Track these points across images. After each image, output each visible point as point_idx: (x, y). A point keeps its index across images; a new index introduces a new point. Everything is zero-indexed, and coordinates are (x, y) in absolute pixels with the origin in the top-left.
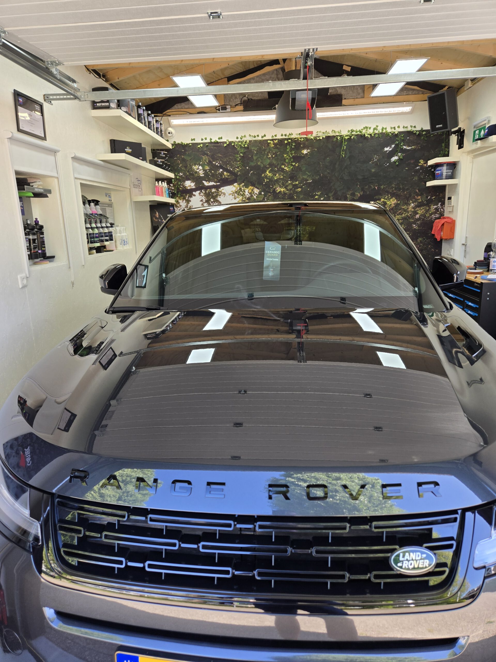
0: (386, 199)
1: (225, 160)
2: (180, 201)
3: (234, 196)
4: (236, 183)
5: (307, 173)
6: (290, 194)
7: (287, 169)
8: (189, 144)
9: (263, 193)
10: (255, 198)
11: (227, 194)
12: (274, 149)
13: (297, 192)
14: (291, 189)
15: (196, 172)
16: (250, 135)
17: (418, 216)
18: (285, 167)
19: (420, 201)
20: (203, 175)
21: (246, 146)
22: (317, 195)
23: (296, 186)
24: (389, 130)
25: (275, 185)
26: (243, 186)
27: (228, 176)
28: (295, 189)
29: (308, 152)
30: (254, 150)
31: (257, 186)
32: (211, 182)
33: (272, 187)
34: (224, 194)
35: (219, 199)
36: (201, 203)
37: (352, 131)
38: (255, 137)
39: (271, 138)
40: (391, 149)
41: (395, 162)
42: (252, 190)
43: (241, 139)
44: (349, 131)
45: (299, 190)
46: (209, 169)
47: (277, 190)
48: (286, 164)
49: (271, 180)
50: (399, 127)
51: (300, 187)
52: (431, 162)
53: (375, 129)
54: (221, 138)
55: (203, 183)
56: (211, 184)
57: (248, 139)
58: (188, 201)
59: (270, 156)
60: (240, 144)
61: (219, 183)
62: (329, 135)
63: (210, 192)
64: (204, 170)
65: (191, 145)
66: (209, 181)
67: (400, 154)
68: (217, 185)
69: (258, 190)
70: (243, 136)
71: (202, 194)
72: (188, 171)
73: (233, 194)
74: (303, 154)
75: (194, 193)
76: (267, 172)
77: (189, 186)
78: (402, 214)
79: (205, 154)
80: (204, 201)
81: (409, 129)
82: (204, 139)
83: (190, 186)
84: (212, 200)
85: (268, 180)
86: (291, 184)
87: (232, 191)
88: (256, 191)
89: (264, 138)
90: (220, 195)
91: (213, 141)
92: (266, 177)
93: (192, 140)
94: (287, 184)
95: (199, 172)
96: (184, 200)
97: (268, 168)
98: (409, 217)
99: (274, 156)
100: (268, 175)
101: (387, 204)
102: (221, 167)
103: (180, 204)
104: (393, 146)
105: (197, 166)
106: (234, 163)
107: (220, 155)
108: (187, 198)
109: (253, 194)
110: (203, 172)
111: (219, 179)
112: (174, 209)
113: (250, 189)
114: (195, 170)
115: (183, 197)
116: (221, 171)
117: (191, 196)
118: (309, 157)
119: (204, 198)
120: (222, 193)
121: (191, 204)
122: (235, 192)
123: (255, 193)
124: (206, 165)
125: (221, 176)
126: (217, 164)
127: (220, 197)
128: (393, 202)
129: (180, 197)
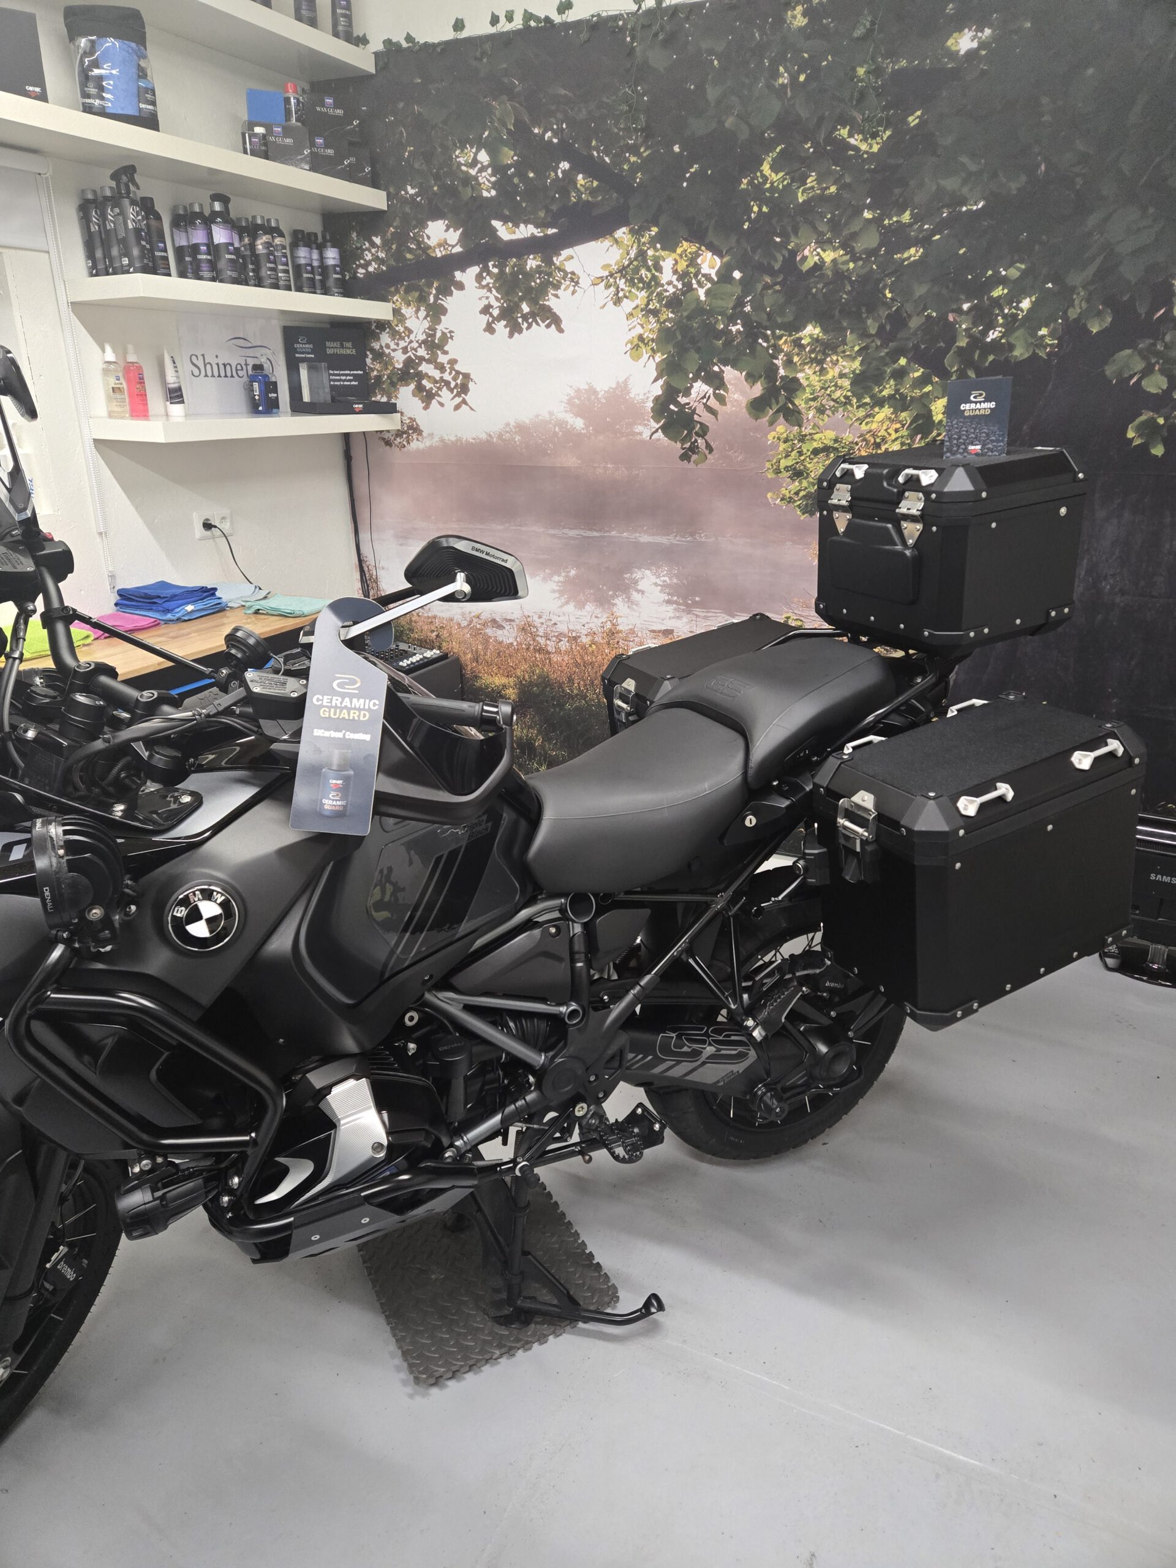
1: (583, 114)
2: (408, 311)
3: (612, 289)
4: (624, 229)
5: (964, 159)
6: (866, 279)
7: (864, 147)
8: (444, 43)
9: (737, 275)
10: (703, 298)
11: (585, 282)
12: (808, 38)
13: (900, 270)
14: (873, 252)
15: (467, 180)
18: (851, 135)
20: (493, 193)
22: (1003, 281)
23: (898, 238)
25: (796, 233)
26: (653, 242)
27: (593, 192)
28: (890, 252)
29: (983, 45)
31: (716, 243)
32: (522, 226)
33: (783, 245)
34: (575, 280)
35: (552, 302)
36: (485, 318)
42: (693, 261)
45: (914, 253)
46: (516, 165)
47: (805, 258)
48: (861, 120)
49: (780, 205)
51: (916, 243)
55: (494, 230)
56: (526, 231)
58: (437, 312)
59: (784, 80)
61: (555, 231)
63: (519, 272)
64: (498, 168)
65: (450, 48)
66: (515, 218)
68: (546, 236)
69: (718, 262)
71: (488, 280)
72: (437, 177)
73: (608, 280)
74: (953, 55)
75: (458, 275)
76: (766, 168)
77: (440, 245)
79: (501, 89)
80: (496, 312)
82: (503, 19)
83: (443, 244)
84: (525, 308)
85: (765, 209)
86: (877, 221)
87: (606, 266)
88: (710, 264)
90: (557, 287)
91: (535, 21)
92: (758, 192)
93: (455, 25)
94: (855, 226)
95: (476, 178)
96: (422, 308)
97: (769, 146)
99: (802, 78)
100: (765, 178)
102: (564, 150)
103: (408, 324)
105: (470, 152)
106: (620, 129)
107: (563, 92)
108: (432, 299)
109: (694, 281)
110: (493, 179)
111: (554, 208)
112: (388, 346)
113: (681, 256)
114: (464, 168)
115: (417, 294)
116: (564, 172)
117: (445, 291)
118: (984, 73)
119: (497, 299)
120: (566, 273)
121: (446, 323)
122: (620, 271)
123: (704, 275)
124: (505, 143)
125: (565, 193)
126: (549, 134)
127: (557, 296)
129: (407, 291)
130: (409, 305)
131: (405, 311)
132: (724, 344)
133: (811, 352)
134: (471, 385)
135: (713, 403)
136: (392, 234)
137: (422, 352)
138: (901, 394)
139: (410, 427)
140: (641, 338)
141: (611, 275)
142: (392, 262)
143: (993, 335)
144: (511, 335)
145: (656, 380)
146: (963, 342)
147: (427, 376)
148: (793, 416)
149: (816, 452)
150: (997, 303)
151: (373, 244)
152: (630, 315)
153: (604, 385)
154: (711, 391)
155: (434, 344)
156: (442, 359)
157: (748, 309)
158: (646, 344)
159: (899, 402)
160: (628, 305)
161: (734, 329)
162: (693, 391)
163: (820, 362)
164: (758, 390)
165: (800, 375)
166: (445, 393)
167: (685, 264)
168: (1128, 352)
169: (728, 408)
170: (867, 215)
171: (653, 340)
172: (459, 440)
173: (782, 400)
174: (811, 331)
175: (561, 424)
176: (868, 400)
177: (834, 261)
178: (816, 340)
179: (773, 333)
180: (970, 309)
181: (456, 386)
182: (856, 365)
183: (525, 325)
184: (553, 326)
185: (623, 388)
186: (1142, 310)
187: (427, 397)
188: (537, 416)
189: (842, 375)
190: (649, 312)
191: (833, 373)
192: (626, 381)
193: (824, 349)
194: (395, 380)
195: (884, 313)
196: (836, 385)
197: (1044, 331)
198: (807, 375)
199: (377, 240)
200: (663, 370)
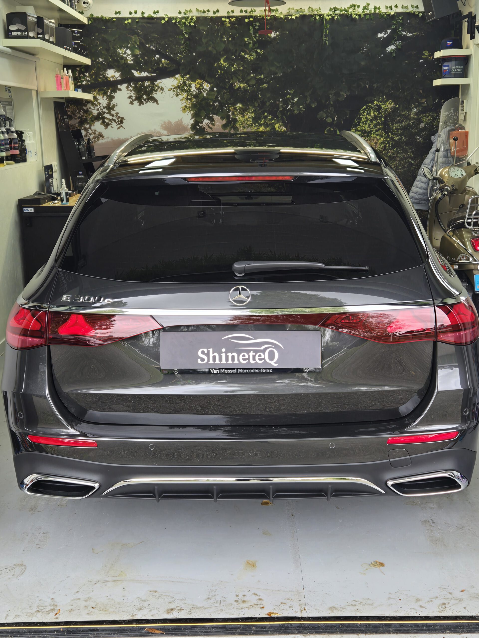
0: (381, 102)
1: (163, 42)
2: (99, 97)
3: (175, 92)
4: (178, 75)
5: (275, 63)
6: (253, 92)
7: (249, 58)
8: (113, 18)
9: (215, 89)
10: (205, 95)
11: (166, 90)
12: (231, 29)
13: (262, 90)
14: (255, 85)
15: (122, 58)
16: (197, 10)
17: (422, 125)
18: (245, 55)
19: (425, 105)
20: (132, 62)
21: (192, 24)
22: (290, 94)
23: (260, 81)
24: (383, 10)
25: (232, 78)
26: (188, 79)
27: (167, 64)
28: (259, 85)
29: (277, 36)
30: (203, 30)
31: (208, 80)
32: (143, 72)
33: (229, 82)
34: (162, 89)
35: (154, 95)
36: (129, 100)
37: (335, 9)
38: (204, 12)
39: (226, 15)
40: (386, 36)
41: (391, 53)
42: (201, 85)
43: (185, 14)
44: (331, 9)
46: (140, 55)
47: (235, 86)
48: (248, 51)
49: (226, 71)
50: (396, 6)
51: (266, 83)
52: (438, 55)
53: (365, 8)
54: (158, 12)
55: (133, 73)
56: (144, 74)
57: (195, 15)
58: (111, 98)
59: (225, 39)
60: (184, 21)
61: (155, 74)
62: (305, 13)
63: (142, 86)
64: (133, 55)
65: (115, 20)
66: (141, 70)
67: (398, 42)
68: (152, 76)
69: (209, 85)
70: (188, 10)
71: (130, 88)
72: (111, 56)
73: (174, 89)
74: (270, 38)
75: (119, 86)
76: (222, 61)
77: (112, 77)
78: (401, 122)
79: (134, 33)
80: (134, 98)
81: (410, 9)
82: (133, 13)
83: (114, 77)
84: (145, 97)
85: (222, 72)
86: (254, 78)
87: (172, 86)
88: (207, 86)
89: (217, 15)
90: (156, 91)
91: (146, 15)
92: (220, 67)
93: (116, 13)
94: (249, 78)
95: (126, 58)
96: (105, 96)
97: (223, 56)
98: (411, 126)
99: (230, 39)
100: (222, 64)
101: (381, 108)
102: (157, 52)
103: (99, 101)
104: (389, 31)
105: (124, 50)
106: (175, 48)
107: (156, 36)
108: (109, 94)
109: (202, 90)
110: (132, 58)
111: (155, 68)
112: (90, 108)
113: (197, 83)
114: (121, 54)
115: (103, 92)
116: (157, 58)
117: (114, 91)
118: (278, 43)
119: (134, 94)
120: (159, 87)
121: (114, 101)
122: (177, 87)
123: (205, 89)
124: (136, 48)
125: (158, 64)
126: (152, 47)
127: (156, 94)
128: (389, 105)
129: (99, 91)
130: (100, 95)
131: (98, 97)
132: (213, 109)
133: (240, 111)
134: (124, 121)
135: (211, 125)
136: (93, 72)
137: (105, 110)
138: (266, 123)
139: (99, 135)
140: (186, 106)
141: (175, 88)
142: (93, 81)
143: (289, 107)
144: (140, 105)
145: (191, 119)
146: (281, 109)
147: (106, 118)
150: (289, 99)
151: (85, 76)
152: (182, 100)
153: (174, 120)
154: (210, 122)
155: (109, 108)
156: (113, 112)
157: (219, 99)
158: (188, 108)
160: (181, 97)
161: (216, 104)
162: (204, 122)
163: (243, 114)
164: (224, 122)
165: (237, 118)
166: (114, 124)
167: (199, 86)
168: (322, 112)
169: (216, 127)
170: (251, 75)
171: (190, 107)
172: (120, 139)
173: (232, 125)
174: (239, 105)
176: (257, 124)
177: (244, 87)
178: (240, 108)
179: (228, 106)
180: (282, 100)
181: (118, 121)
182: (253, 115)
183: (145, 102)
184: (155, 103)
185: (181, 121)
186: (324, 102)
187: (107, 125)
188: (150, 130)
189: (249, 118)
190: (187, 99)
192: (181, 120)
193: (243, 111)
194: (93, 119)
195: (259, 101)
196: (248, 120)
197: (301, 107)
198: (239, 118)
199: (87, 74)
200: (193, 116)
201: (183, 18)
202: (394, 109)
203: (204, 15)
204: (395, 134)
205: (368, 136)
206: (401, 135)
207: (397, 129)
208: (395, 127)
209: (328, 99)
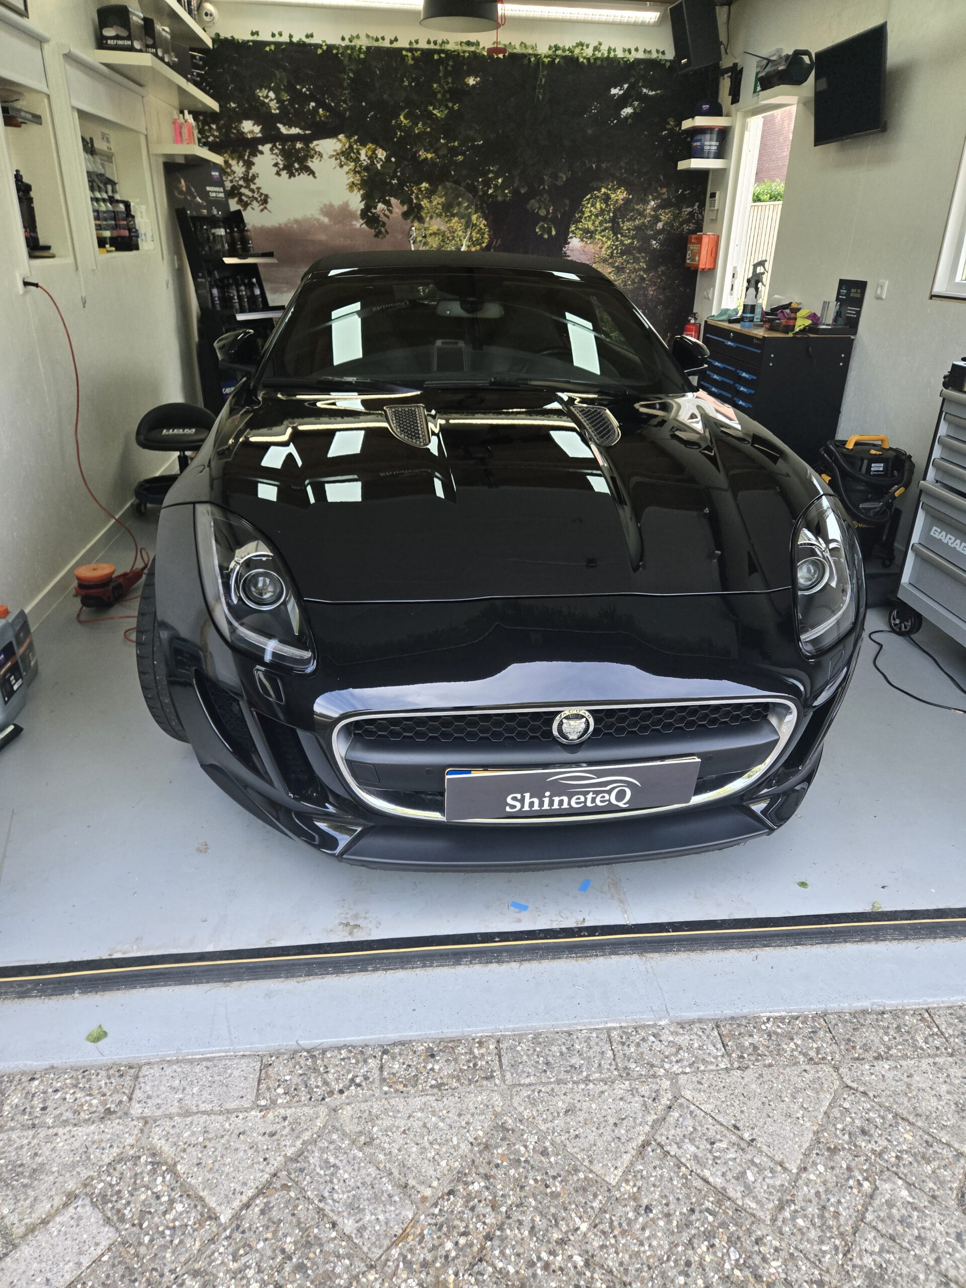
0: (610, 190)
1: (320, 84)
2: (233, 162)
3: (338, 161)
4: (342, 135)
5: (474, 124)
6: (444, 166)
7: (439, 115)
8: (248, 41)
9: (393, 159)
10: (379, 168)
11: (325, 156)
12: (414, 69)
13: (456, 163)
15: (263, 103)
16: (368, 36)
17: (660, 225)
18: (433, 110)
19: (665, 196)
20: (277, 111)
21: (362, 56)
22: (492, 172)
23: (454, 151)
24: (620, 54)
25: (416, 145)
26: (356, 142)
27: (326, 117)
28: (452, 156)
29: (477, 83)
30: (376, 67)
31: (384, 145)
32: (293, 128)
33: (411, 149)
34: (320, 155)
35: (310, 164)
36: (275, 169)
37: (557, 48)
38: (377, 40)
39: (408, 46)
40: (621, 92)
41: (626, 118)
42: (374, 152)
43: (351, 41)
44: (550, 48)
45: (460, 158)
46: (288, 100)
47: (420, 156)
48: (437, 104)
49: (408, 131)
50: (637, 50)
51: (461, 154)
52: (687, 124)
53: (596, 49)
54: (312, 36)
55: (279, 129)
56: (295, 131)
57: (363, 43)
58: (249, 164)
59: (406, 83)
60: (349, 52)
61: (309, 132)
62: (515, 51)
63: (292, 149)
64: (279, 100)
65: (251, 44)
66: (289, 124)
67: (636, 103)
68: (305, 134)
69: (385, 154)
70: (355, 35)
71: (276, 151)
72: (247, 101)
73: (337, 156)
74: (468, 85)
75: (260, 147)
76: (402, 118)
77: (250, 132)
78: (634, 220)
79: (279, 66)
80: (281, 166)
81: (654, 55)
82: (277, 35)
83: (252, 132)
84: (297, 166)
85: (402, 134)
86: (446, 144)
87: (335, 151)
88: (381, 154)
89: (396, 45)
90: (312, 157)
91: (295, 40)
92: (399, 126)
93: (253, 34)
94: (438, 145)
95: (268, 104)
96: (241, 162)
97: (403, 109)
98: (646, 226)
99: (413, 84)
100: (402, 122)
101: (610, 198)
102: (312, 98)
103: (233, 168)
104: (626, 86)
105: (265, 92)
106: (337, 92)
107: (311, 72)
108: (246, 158)
109: (375, 160)
110: (277, 105)
111: (309, 122)
113: (369, 149)
114: (261, 98)
115: (238, 155)
116: (312, 107)
117: (254, 154)
118: (478, 93)
119: (281, 160)
120: (316, 152)
121: (254, 170)
122: (341, 153)
123: (379, 158)
124: (283, 90)
125: (314, 117)
126: (304, 89)
127: (312, 162)
128: (620, 195)
129: (232, 153)
130: (233, 159)
131: (230, 161)
132: (390, 188)
133: (426, 193)
134: (269, 200)
135: (387, 213)
136: (222, 124)
137: (241, 183)
140: (353, 183)
141: (338, 154)
142: (223, 138)
143: (490, 191)
144: (290, 177)
145: (361, 202)
146: (481, 193)
147: (244, 194)
148: (421, 220)
149: (431, 235)
150: (491, 179)
151: (211, 128)
152: (347, 173)
153: (337, 202)
154: (386, 207)
155: (249, 180)
156: (253, 186)
157: (399, 174)
158: (356, 186)
159: (461, 216)
160: (346, 168)
161: (394, 182)
162: (378, 207)
163: (430, 198)
164: (405, 208)
165: (422, 203)
166: (255, 204)
167: (371, 153)
168: (533, 200)
169: (394, 215)
171: (358, 184)
172: (263, 226)
173: (415, 213)
174: (424, 185)
175: (318, 220)
176: (449, 214)
177: (431, 158)
178: (426, 189)
179: (410, 185)
180: (482, 181)
181: (261, 200)
182: (443, 200)
183: (297, 173)
184: (311, 175)
185: (346, 205)
186: (536, 185)
187: (245, 204)
188: (305, 216)
189: (438, 204)
190: (355, 172)
191: (435, 203)
192: (347, 202)
193: (430, 194)
195: (452, 180)
196: (436, 208)
197: (507, 191)
198: (425, 203)
199: (214, 127)
200: (364, 198)
201: (347, 47)
202: (627, 201)
203: (376, 44)
204: (625, 236)
205: (591, 237)
206: (633, 238)
207: (628, 229)
208: (626, 225)
209: (542, 182)
